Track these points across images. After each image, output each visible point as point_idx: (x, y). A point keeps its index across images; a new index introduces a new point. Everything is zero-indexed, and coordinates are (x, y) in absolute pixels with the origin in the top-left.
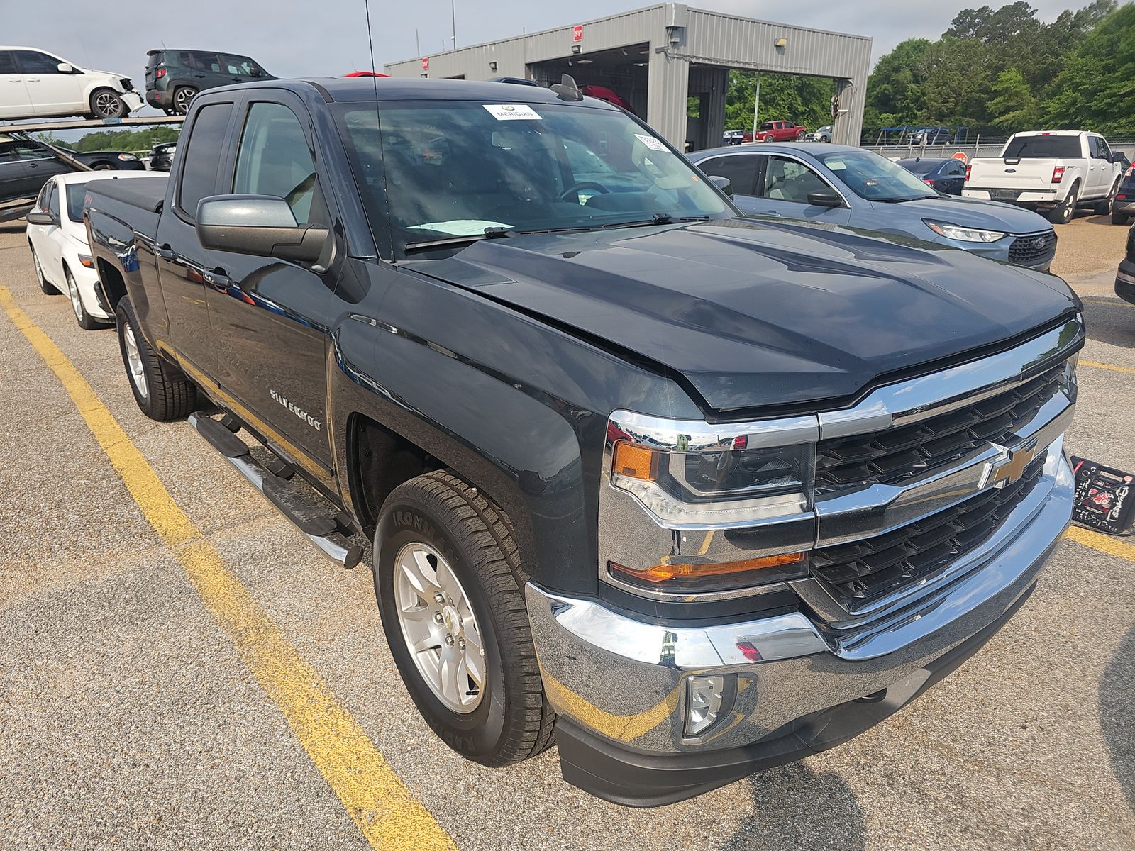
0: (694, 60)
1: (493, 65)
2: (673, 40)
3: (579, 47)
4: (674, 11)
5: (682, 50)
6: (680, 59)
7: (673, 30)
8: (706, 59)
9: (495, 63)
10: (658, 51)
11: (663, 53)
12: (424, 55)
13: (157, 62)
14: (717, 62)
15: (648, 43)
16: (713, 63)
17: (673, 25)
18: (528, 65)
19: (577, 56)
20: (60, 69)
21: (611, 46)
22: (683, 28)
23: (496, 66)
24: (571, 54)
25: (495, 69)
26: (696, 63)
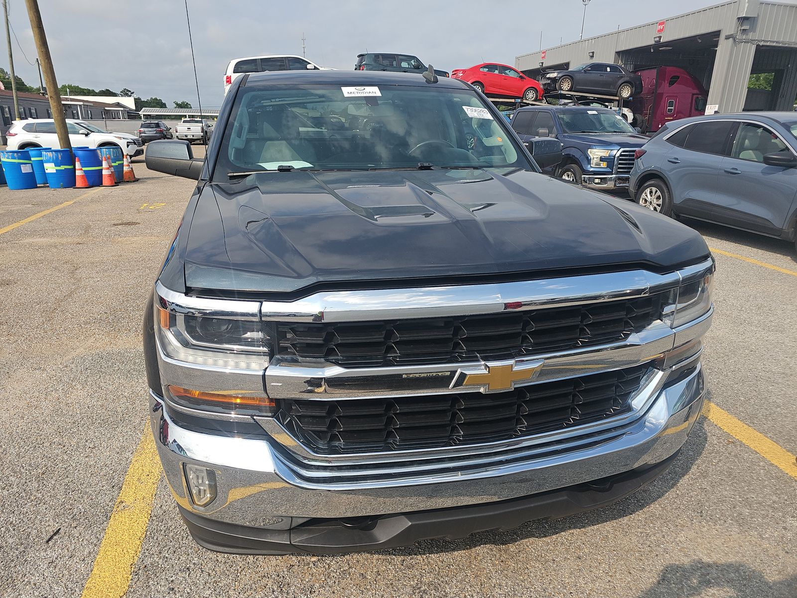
0: (761, 44)
1: (591, 54)
2: (743, 28)
3: (660, 37)
4: (747, 5)
5: (751, 36)
6: (748, 42)
7: (743, 20)
8: (774, 42)
9: (593, 53)
10: (727, 38)
11: (731, 39)
12: (543, 49)
13: (361, 62)
14: (786, 44)
15: (720, 31)
16: (781, 45)
17: (744, 15)
18: (618, 53)
19: (658, 45)
20: (308, 68)
21: (687, 35)
22: (754, 17)
23: (593, 55)
24: (653, 43)
25: (592, 57)
26: (763, 46)
